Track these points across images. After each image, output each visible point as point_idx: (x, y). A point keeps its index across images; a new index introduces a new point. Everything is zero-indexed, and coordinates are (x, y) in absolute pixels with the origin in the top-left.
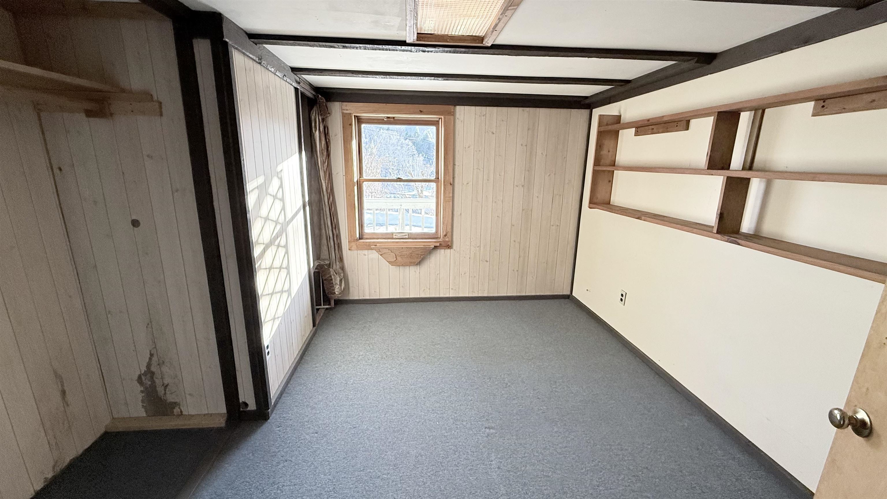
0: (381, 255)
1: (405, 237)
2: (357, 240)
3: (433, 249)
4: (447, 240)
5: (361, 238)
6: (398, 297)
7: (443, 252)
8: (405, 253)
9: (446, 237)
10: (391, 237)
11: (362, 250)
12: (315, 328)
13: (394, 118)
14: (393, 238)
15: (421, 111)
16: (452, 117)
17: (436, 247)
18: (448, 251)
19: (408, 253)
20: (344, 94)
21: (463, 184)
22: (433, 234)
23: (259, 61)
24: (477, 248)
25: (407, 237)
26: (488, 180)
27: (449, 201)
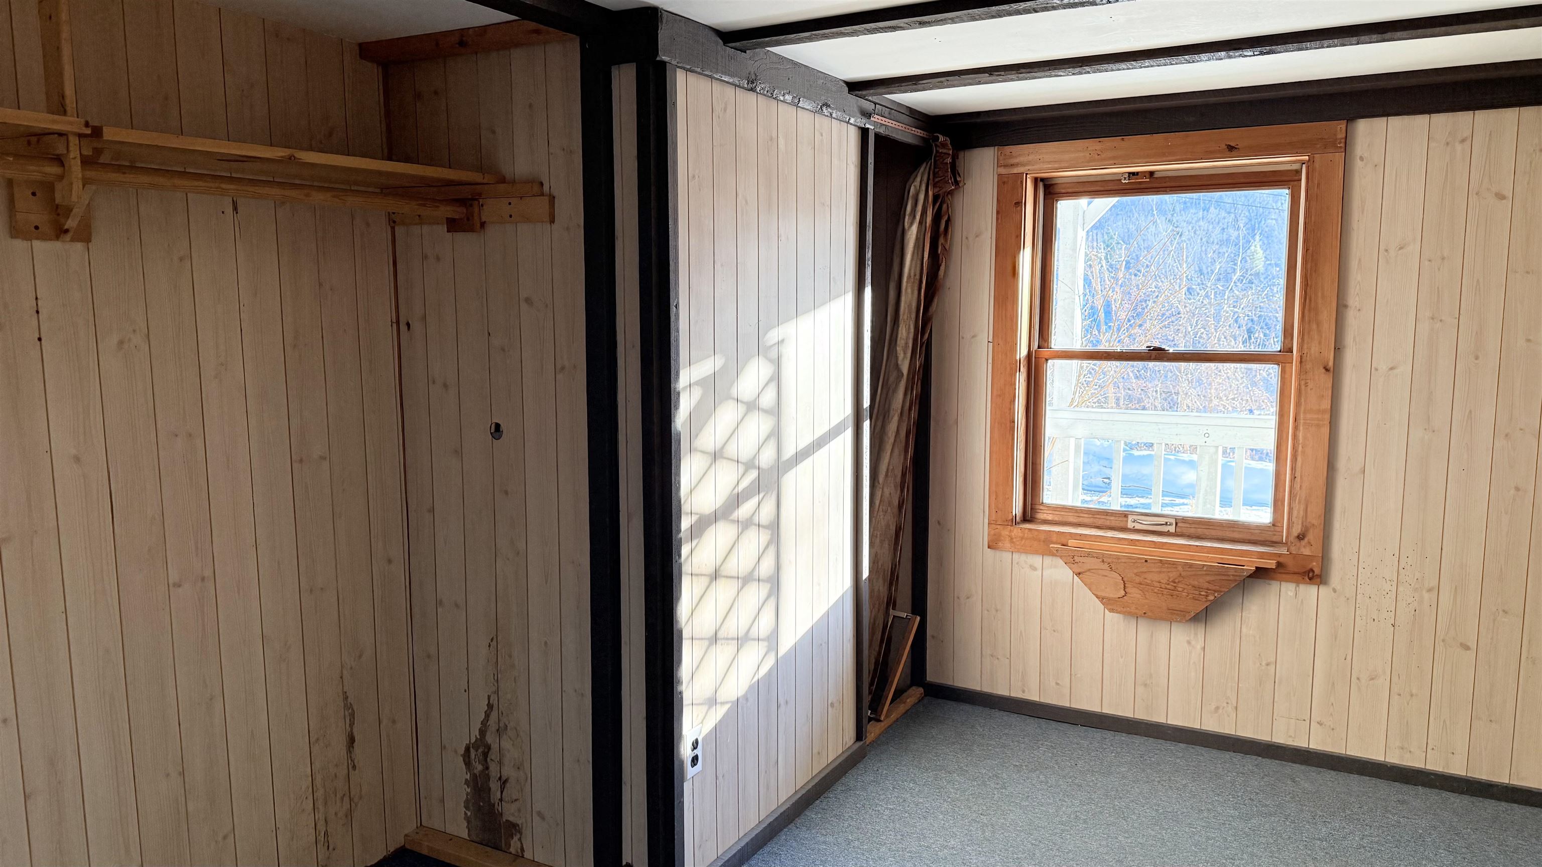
0: (1079, 574)
1: (1165, 529)
2: (1014, 522)
3: (1250, 576)
4: (1307, 551)
5: (1028, 516)
6: (1129, 714)
7: (1291, 594)
8: (1156, 577)
9: (1303, 543)
10: (1122, 525)
11: (1026, 552)
12: (859, 744)
13: (1151, 173)
14: (1124, 529)
15: (1231, 148)
16: (1339, 157)
17: (1261, 573)
18: (1312, 590)
19: (1163, 578)
20: (1007, 124)
21: (1373, 370)
22: (1261, 528)
23: (750, 86)
24: (1426, 596)
25: (1172, 529)
26: (1477, 358)
27: (1318, 426)
